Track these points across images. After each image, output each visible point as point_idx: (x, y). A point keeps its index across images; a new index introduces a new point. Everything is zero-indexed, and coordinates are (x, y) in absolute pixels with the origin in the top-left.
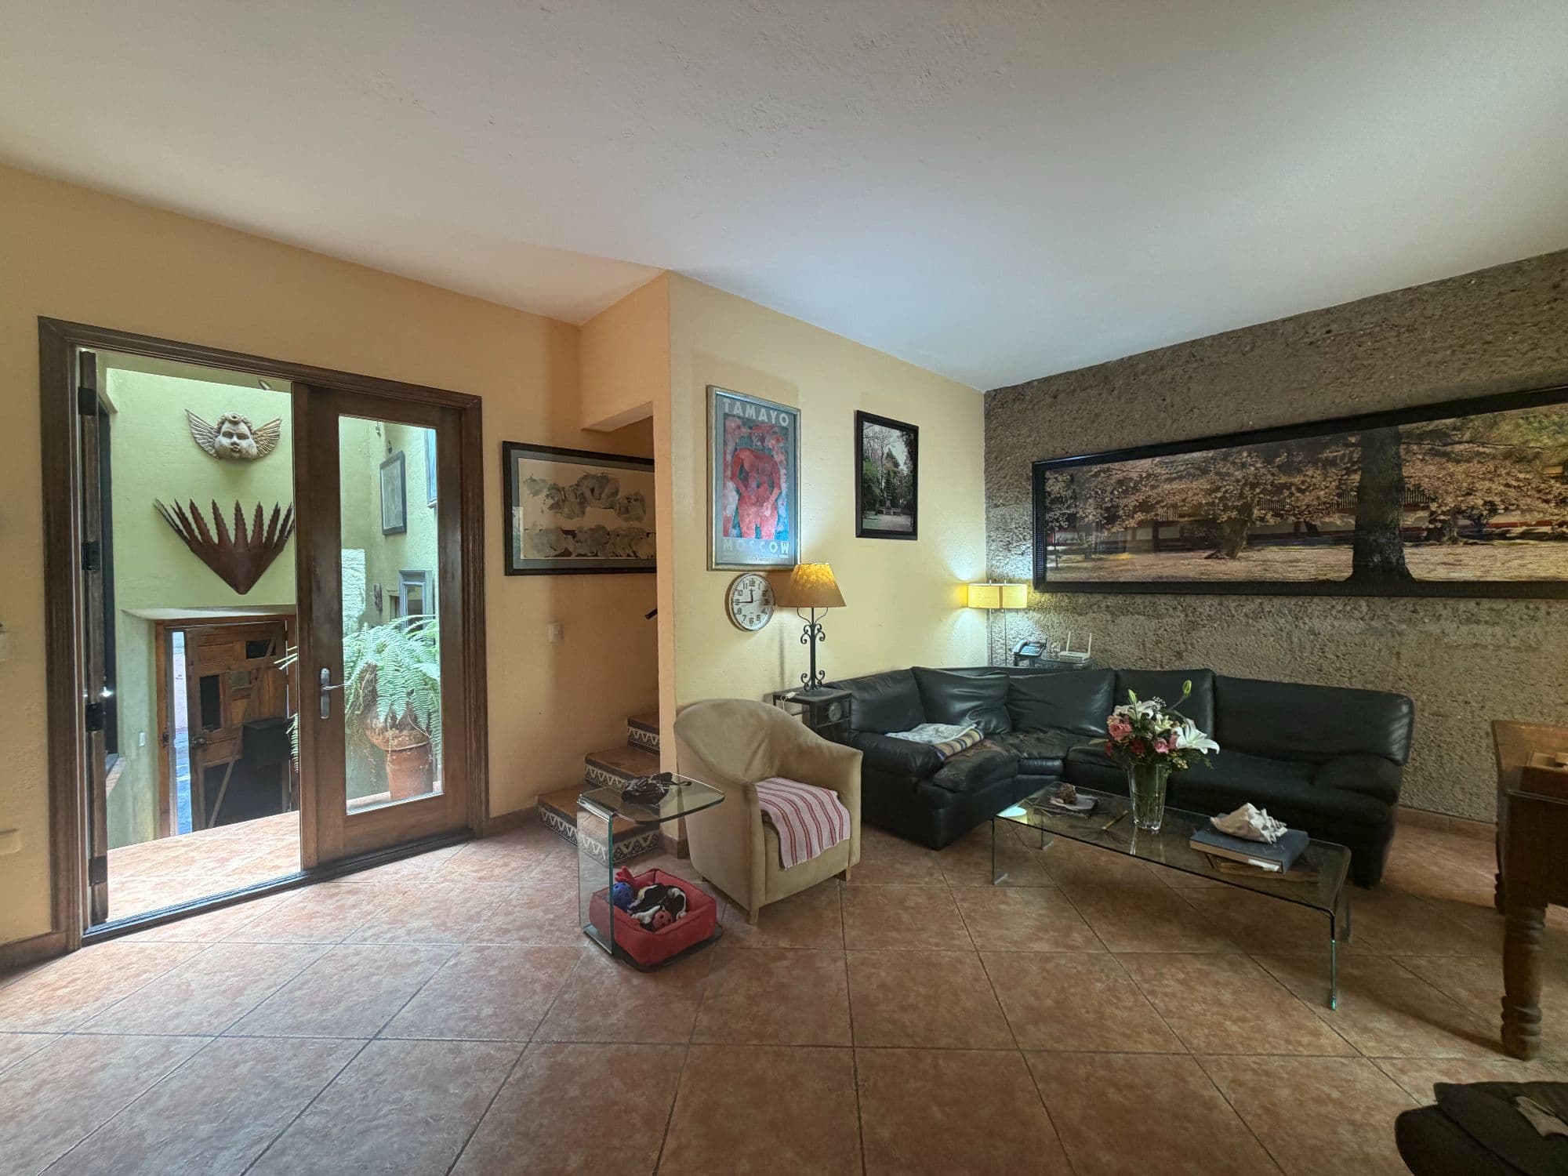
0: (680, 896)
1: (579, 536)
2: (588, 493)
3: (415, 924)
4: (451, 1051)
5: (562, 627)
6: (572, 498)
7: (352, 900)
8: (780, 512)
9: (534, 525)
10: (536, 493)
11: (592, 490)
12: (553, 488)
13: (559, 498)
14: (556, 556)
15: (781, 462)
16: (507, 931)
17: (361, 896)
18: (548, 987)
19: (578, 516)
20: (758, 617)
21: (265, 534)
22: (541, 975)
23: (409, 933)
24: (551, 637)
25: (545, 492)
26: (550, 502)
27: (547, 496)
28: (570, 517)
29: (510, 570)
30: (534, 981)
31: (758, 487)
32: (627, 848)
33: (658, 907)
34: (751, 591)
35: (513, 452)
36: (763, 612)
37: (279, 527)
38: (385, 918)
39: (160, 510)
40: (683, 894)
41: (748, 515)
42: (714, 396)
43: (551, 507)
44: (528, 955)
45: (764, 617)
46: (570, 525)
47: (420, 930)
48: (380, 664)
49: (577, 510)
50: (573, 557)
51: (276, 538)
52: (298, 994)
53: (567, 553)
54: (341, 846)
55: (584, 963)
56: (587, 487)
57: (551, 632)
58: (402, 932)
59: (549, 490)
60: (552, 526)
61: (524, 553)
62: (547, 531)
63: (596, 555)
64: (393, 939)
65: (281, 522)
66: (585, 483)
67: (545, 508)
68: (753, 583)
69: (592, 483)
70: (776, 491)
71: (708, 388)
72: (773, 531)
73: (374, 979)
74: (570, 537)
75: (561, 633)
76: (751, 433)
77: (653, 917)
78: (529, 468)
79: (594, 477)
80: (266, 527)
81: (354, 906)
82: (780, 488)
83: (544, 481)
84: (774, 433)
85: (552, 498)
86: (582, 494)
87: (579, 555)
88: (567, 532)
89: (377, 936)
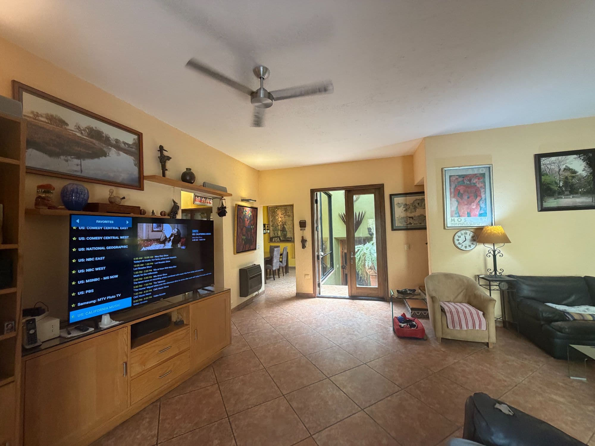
0: (415, 325)
1: (414, 218)
2: (417, 205)
3: (361, 312)
4: (353, 331)
5: (409, 246)
6: (411, 207)
7: (354, 304)
8: (481, 206)
9: (400, 216)
10: (400, 207)
11: (418, 204)
12: (405, 205)
13: (407, 208)
14: (407, 225)
15: (481, 187)
16: (377, 319)
17: (356, 304)
18: (376, 331)
19: (414, 212)
20: (470, 246)
21: (357, 219)
22: (377, 329)
23: (359, 313)
24: (406, 249)
25: (403, 206)
26: (404, 209)
27: (403, 208)
28: (411, 213)
29: (393, 229)
30: (375, 329)
31: (468, 198)
32: (418, 314)
33: (406, 324)
34: (465, 236)
35: (392, 197)
36: (472, 244)
37: (360, 217)
38: (357, 309)
39: (339, 215)
40: (416, 324)
41: (463, 209)
42: (444, 171)
43: (405, 211)
44: (377, 325)
45: (473, 246)
46: (412, 215)
47: (362, 313)
48: (366, 253)
49: (413, 210)
50: (412, 225)
51: (360, 220)
52: (338, 314)
53: (411, 224)
54: (356, 293)
55: (387, 331)
56: (417, 203)
57: (406, 247)
58: (358, 312)
59: (404, 206)
60: (406, 216)
61: (397, 224)
62: (404, 218)
63: (421, 224)
64: (356, 313)
65: (360, 216)
66: (416, 202)
67: (402, 211)
68: (466, 233)
69: (418, 201)
70: (478, 199)
71: (442, 169)
72: (478, 213)
73: (349, 317)
74: (411, 219)
75: (409, 247)
76: (463, 180)
77: (404, 326)
78: (397, 200)
79: (419, 200)
80: (357, 217)
81: (354, 305)
82: (481, 196)
83: (402, 203)
84: (477, 176)
85: (405, 208)
86: (415, 205)
87: (414, 224)
88: (410, 217)
89: (354, 311)
